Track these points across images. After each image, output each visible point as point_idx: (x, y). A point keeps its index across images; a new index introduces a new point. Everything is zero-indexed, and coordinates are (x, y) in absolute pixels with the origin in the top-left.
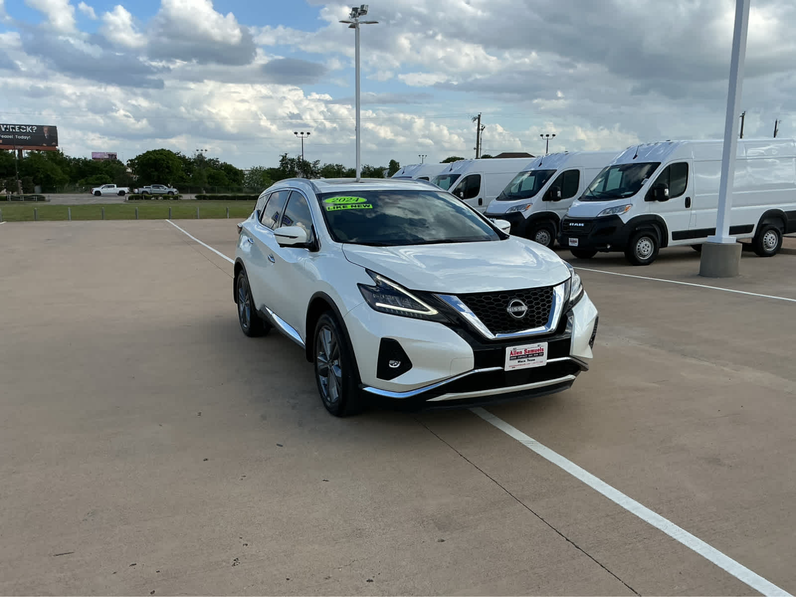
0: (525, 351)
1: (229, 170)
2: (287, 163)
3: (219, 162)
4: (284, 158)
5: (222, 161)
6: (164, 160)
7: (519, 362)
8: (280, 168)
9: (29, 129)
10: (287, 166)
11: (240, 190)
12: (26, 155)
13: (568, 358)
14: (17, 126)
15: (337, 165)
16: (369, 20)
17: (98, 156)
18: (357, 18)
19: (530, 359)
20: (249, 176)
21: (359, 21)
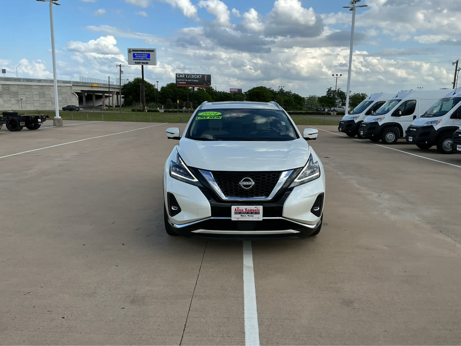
0: (245, 209)
1: (297, 97)
2: (331, 93)
3: (291, 93)
4: (329, 90)
5: (293, 92)
6: (261, 92)
7: (241, 216)
8: (326, 96)
9: (198, 77)
10: (331, 95)
11: (301, 109)
12: (196, 90)
13: (281, 218)
14: (193, 75)
15: (362, 94)
16: (361, 5)
17: (233, 90)
18: (354, 4)
19: (250, 215)
20: (307, 101)
21: (355, 6)
